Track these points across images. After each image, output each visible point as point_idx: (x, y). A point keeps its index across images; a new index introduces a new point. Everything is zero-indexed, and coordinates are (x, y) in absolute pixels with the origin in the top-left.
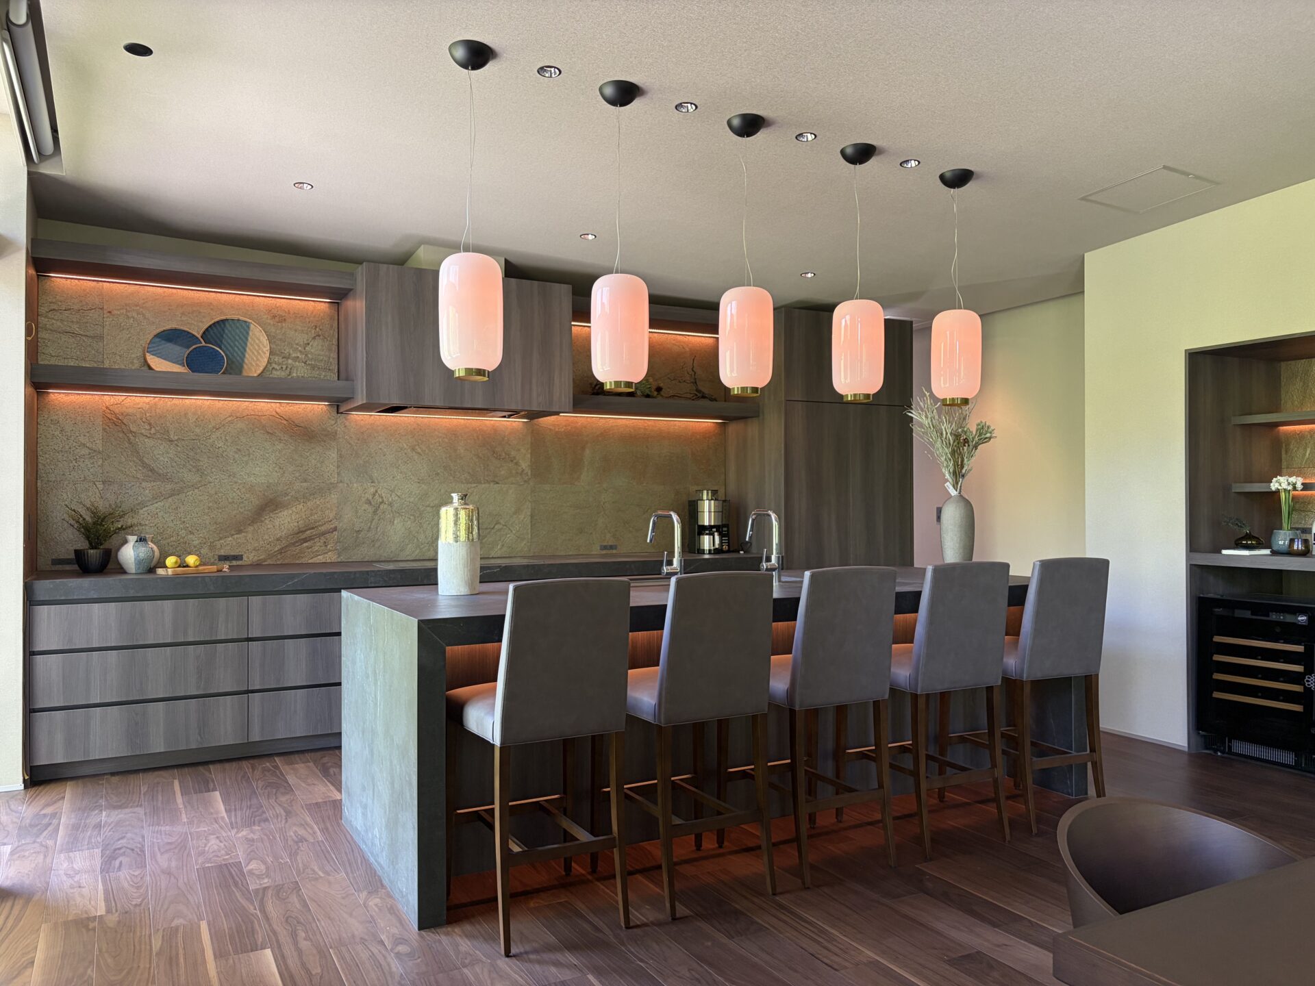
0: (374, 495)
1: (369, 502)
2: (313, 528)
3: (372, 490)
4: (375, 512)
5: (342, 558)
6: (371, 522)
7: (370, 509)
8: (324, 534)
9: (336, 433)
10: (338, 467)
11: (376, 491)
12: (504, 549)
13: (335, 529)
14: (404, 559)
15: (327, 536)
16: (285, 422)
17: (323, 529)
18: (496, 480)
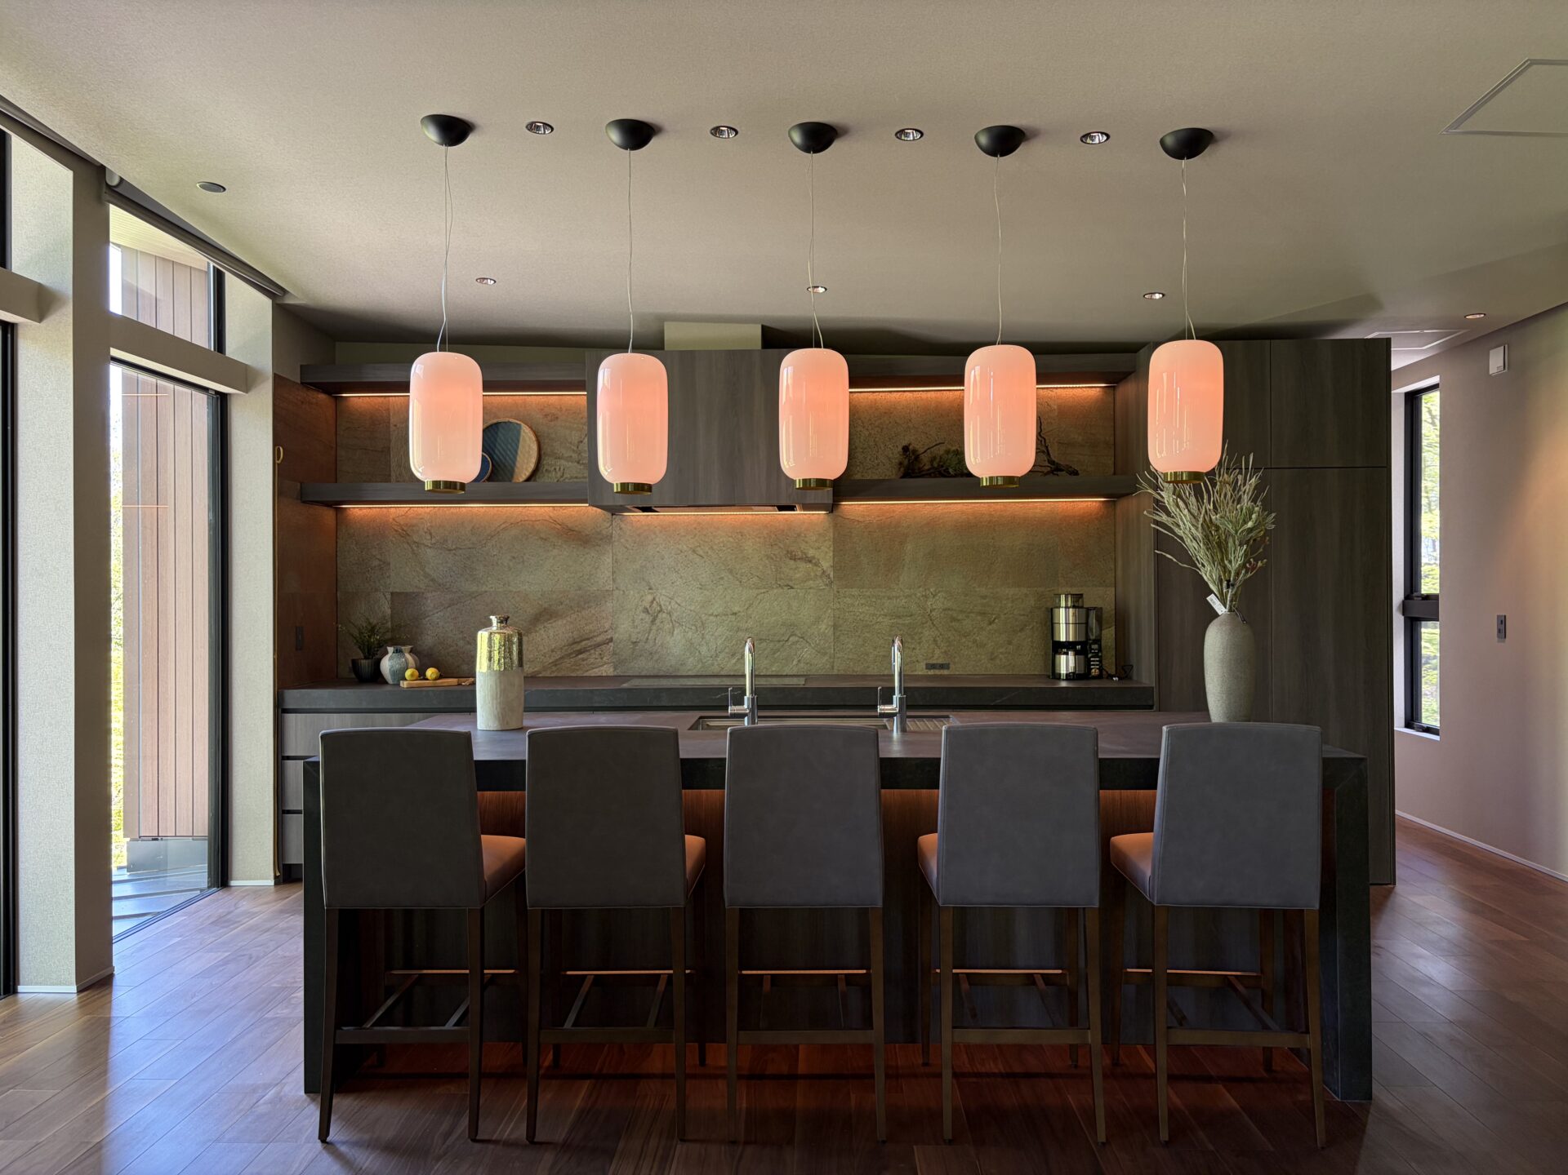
0: (652, 602)
1: (646, 611)
2: (588, 639)
3: (650, 598)
4: (653, 622)
5: (619, 672)
6: (649, 633)
7: (648, 619)
8: (599, 645)
9: (612, 537)
10: (613, 573)
11: (654, 599)
12: (802, 665)
13: (611, 640)
15: (603, 647)
16: (558, 527)
17: (599, 639)
18: (791, 583)
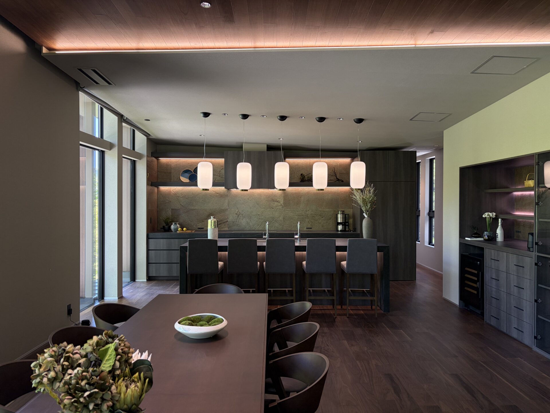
0: (238, 212)
1: (236, 214)
2: (221, 221)
3: (237, 211)
5: (229, 229)
6: (237, 219)
7: (237, 216)
8: (224, 222)
9: (228, 195)
10: (228, 204)
11: (238, 211)
12: (275, 228)
13: (227, 221)
14: (246, 230)
15: (225, 223)
16: (214, 192)
18: (273, 207)
